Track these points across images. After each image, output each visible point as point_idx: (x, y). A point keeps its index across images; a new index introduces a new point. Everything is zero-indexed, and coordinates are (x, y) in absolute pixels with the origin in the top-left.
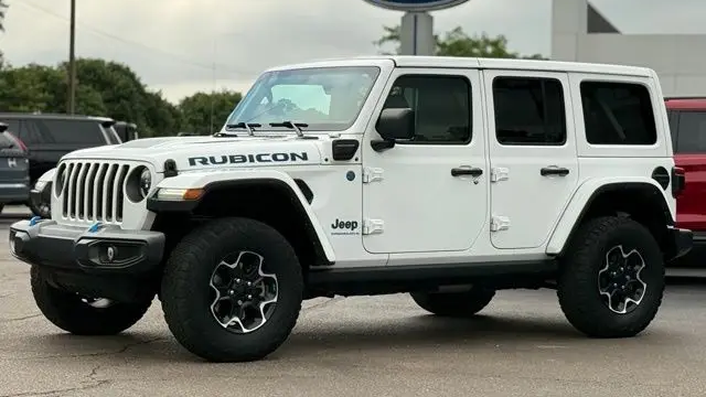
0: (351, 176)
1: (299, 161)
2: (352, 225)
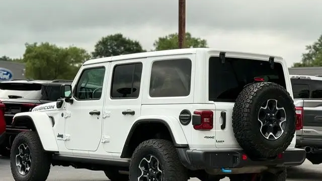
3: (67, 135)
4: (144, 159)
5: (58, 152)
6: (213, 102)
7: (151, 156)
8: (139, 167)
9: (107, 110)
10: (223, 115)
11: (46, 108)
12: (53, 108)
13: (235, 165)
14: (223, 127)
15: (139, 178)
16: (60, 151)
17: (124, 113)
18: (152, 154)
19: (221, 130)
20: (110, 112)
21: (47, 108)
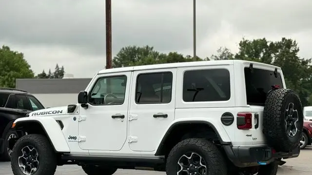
0: (75, 119)
1: (59, 113)
2: (75, 138)
3: (81, 137)
4: (184, 155)
5: (69, 152)
6: (249, 105)
7: (193, 153)
8: (178, 163)
9: (132, 113)
10: (256, 116)
11: (51, 112)
12: (61, 112)
13: (267, 158)
14: (256, 127)
15: (178, 173)
16: (71, 151)
17: (155, 116)
18: (194, 151)
19: (255, 129)
20: (137, 115)
21: (53, 113)
